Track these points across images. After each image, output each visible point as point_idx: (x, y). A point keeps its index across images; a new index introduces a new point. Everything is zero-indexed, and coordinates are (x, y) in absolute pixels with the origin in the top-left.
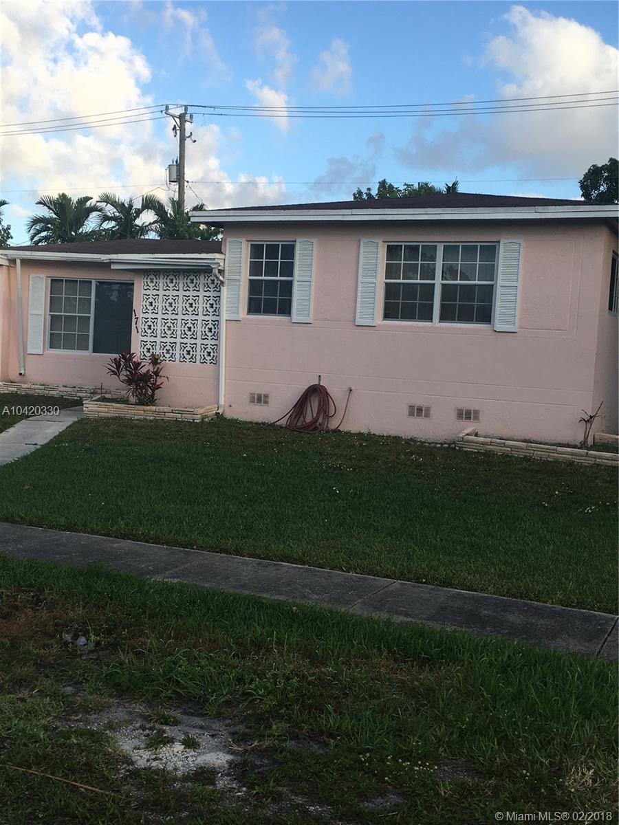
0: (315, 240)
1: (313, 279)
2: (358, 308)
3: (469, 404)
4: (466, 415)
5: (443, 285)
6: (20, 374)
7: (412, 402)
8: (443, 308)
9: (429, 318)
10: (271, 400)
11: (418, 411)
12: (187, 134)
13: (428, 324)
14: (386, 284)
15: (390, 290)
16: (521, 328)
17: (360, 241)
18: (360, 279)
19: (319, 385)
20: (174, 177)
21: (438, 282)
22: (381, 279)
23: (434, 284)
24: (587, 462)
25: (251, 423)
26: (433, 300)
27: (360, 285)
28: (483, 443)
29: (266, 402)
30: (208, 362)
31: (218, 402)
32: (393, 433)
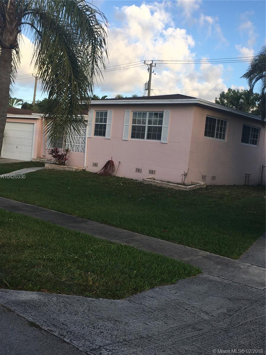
0: (113, 111)
1: (112, 124)
2: (123, 134)
3: (153, 169)
4: (152, 172)
5: (148, 126)
6: (43, 156)
7: (137, 167)
8: (148, 134)
9: (143, 138)
10: (98, 165)
11: (138, 170)
12: (152, 71)
13: (143, 140)
14: (132, 126)
15: (134, 128)
16: (169, 142)
17: (125, 111)
18: (124, 124)
19: (112, 160)
20: (147, 88)
21: (147, 125)
22: (130, 124)
23: (145, 126)
24: (178, 189)
25: (93, 173)
26: (145, 132)
27: (124, 126)
28: (149, 181)
29: (97, 166)
30: (82, 152)
31: (84, 165)
32: (131, 178)
